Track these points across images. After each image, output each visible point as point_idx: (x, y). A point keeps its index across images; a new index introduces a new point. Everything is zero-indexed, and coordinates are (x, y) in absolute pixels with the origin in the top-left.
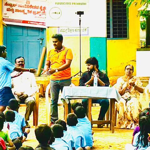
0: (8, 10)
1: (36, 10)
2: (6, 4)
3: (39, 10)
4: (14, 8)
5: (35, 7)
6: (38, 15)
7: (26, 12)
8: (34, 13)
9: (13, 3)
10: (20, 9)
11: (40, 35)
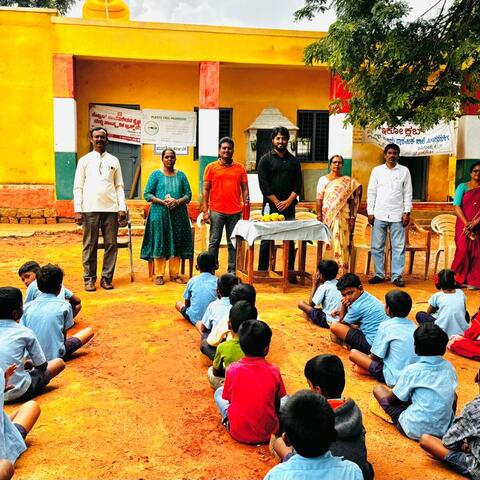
0: (96, 121)
1: (129, 124)
2: (94, 115)
3: (132, 124)
4: (103, 120)
5: (128, 120)
6: (131, 130)
7: (117, 124)
8: (127, 127)
9: (102, 114)
10: (110, 121)
11: (134, 152)
